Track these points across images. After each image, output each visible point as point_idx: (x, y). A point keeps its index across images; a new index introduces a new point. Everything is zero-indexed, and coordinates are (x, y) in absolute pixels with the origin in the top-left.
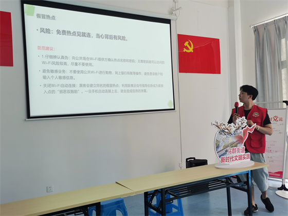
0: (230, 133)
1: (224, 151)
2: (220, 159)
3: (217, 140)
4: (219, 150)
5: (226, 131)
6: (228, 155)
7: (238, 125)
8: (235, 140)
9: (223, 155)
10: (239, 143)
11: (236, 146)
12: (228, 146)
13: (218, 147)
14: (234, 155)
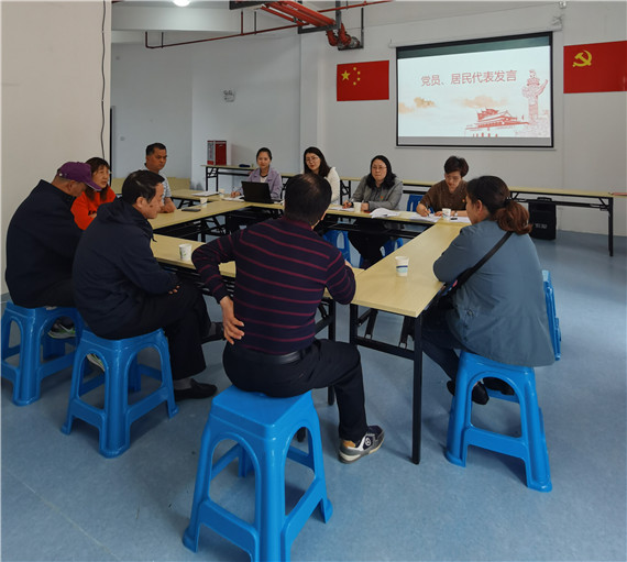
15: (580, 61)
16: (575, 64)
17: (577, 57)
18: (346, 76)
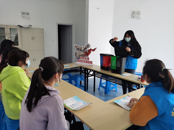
5: (79, 49)
10: (86, 55)
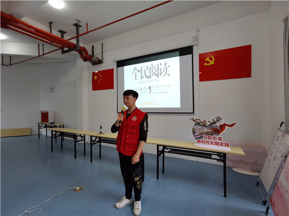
0: (205, 126)
1: (200, 136)
2: (197, 141)
3: (193, 129)
4: (196, 134)
6: (203, 139)
7: (214, 120)
8: (210, 131)
9: (199, 138)
11: (212, 135)
12: (203, 134)
13: (194, 133)
14: (210, 140)
15: (208, 62)
16: (205, 64)
17: (206, 60)
18: (96, 78)
